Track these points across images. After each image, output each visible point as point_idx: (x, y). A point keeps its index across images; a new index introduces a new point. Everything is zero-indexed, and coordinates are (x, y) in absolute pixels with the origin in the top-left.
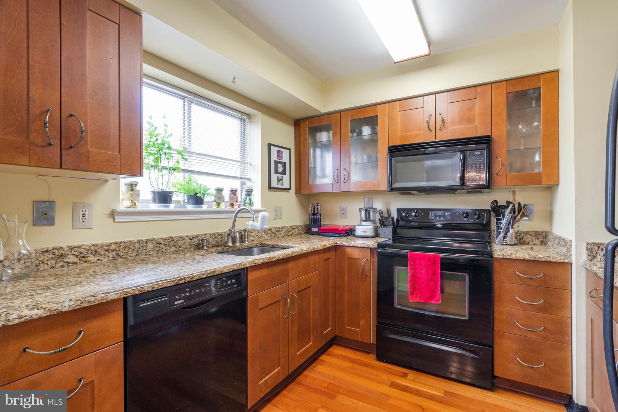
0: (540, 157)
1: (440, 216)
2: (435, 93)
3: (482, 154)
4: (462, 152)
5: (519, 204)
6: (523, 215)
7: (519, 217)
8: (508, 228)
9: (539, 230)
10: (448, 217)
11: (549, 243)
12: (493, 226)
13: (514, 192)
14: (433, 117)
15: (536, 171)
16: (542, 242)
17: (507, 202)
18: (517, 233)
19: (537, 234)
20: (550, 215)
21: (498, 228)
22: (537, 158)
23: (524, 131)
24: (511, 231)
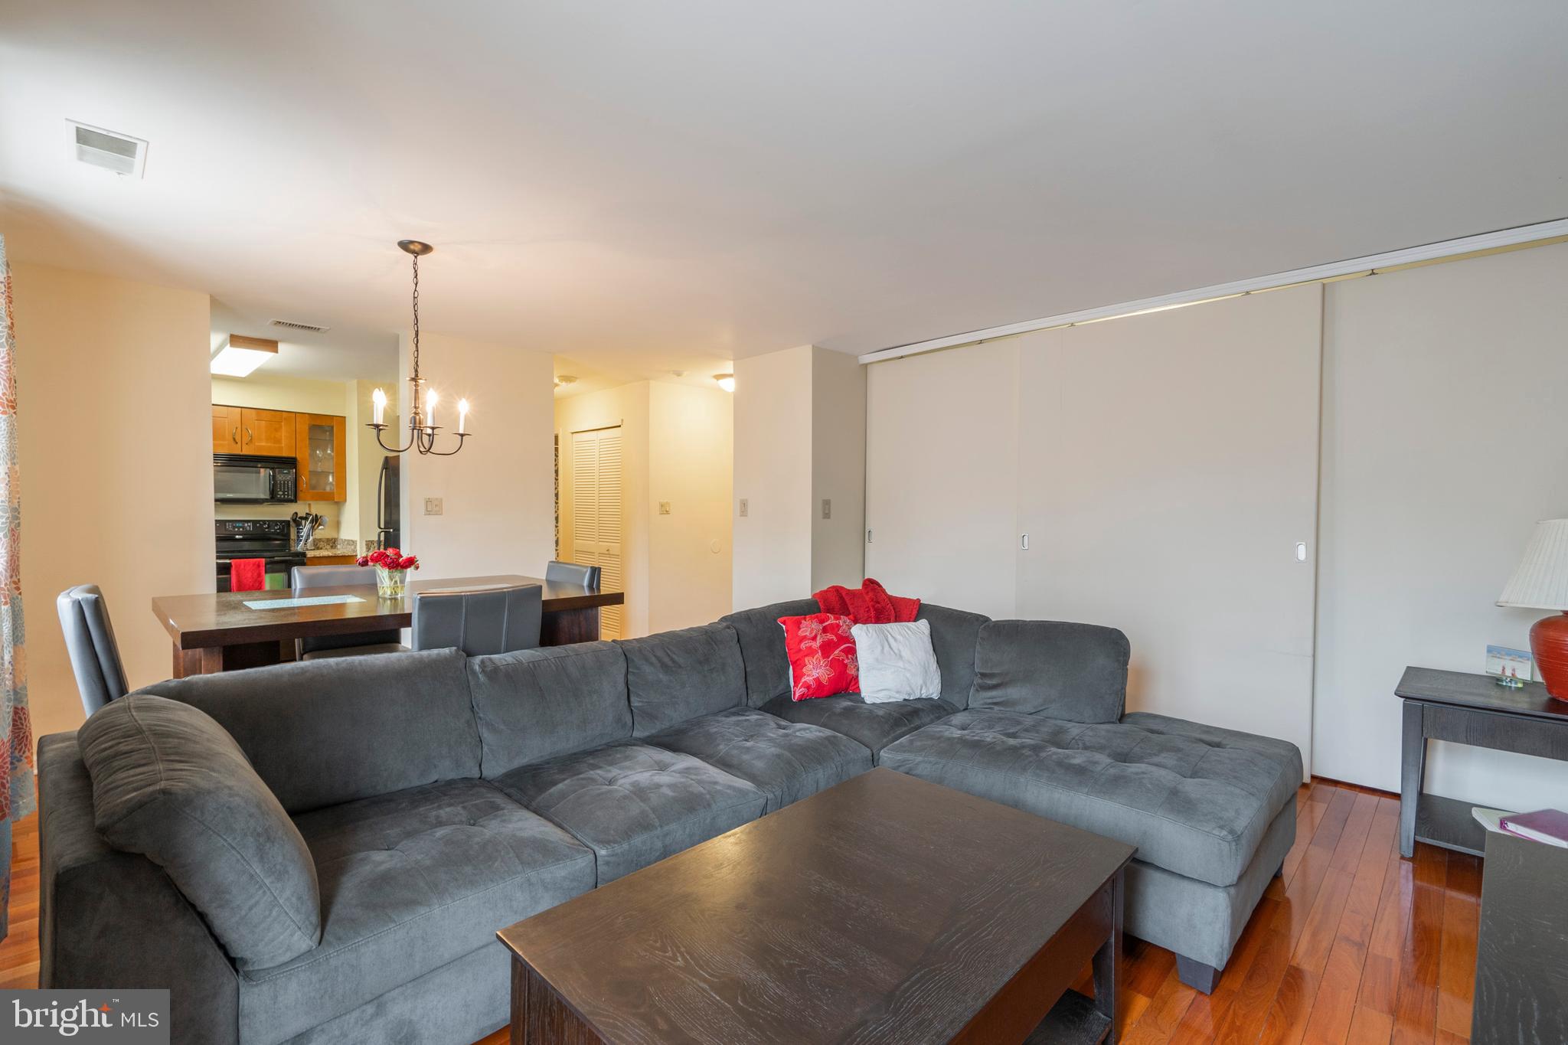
0: (333, 479)
1: (239, 528)
2: (242, 407)
3: (289, 473)
4: (272, 469)
5: (316, 515)
6: (320, 525)
7: (316, 526)
8: (308, 536)
9: (330, 537)
10: (248, 528)
11: (339, 546)
12: (293, 535)
13: (309, 505)
14: (239, 429)
15: (328, 489)
16: (332, 547)
17: (307, 514)
18: (314, 540)
19: (328, 540)
20: (338, 525)
21: (298, 537)
22: (331, 479)
23: (320, 456)
24: (311, 538)
